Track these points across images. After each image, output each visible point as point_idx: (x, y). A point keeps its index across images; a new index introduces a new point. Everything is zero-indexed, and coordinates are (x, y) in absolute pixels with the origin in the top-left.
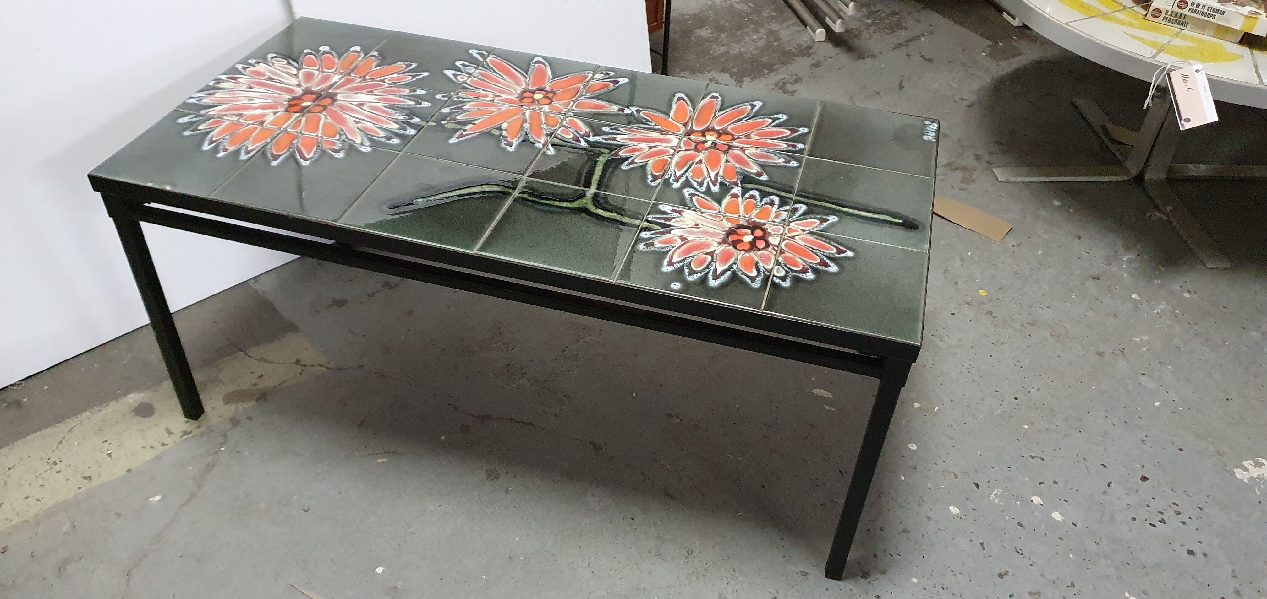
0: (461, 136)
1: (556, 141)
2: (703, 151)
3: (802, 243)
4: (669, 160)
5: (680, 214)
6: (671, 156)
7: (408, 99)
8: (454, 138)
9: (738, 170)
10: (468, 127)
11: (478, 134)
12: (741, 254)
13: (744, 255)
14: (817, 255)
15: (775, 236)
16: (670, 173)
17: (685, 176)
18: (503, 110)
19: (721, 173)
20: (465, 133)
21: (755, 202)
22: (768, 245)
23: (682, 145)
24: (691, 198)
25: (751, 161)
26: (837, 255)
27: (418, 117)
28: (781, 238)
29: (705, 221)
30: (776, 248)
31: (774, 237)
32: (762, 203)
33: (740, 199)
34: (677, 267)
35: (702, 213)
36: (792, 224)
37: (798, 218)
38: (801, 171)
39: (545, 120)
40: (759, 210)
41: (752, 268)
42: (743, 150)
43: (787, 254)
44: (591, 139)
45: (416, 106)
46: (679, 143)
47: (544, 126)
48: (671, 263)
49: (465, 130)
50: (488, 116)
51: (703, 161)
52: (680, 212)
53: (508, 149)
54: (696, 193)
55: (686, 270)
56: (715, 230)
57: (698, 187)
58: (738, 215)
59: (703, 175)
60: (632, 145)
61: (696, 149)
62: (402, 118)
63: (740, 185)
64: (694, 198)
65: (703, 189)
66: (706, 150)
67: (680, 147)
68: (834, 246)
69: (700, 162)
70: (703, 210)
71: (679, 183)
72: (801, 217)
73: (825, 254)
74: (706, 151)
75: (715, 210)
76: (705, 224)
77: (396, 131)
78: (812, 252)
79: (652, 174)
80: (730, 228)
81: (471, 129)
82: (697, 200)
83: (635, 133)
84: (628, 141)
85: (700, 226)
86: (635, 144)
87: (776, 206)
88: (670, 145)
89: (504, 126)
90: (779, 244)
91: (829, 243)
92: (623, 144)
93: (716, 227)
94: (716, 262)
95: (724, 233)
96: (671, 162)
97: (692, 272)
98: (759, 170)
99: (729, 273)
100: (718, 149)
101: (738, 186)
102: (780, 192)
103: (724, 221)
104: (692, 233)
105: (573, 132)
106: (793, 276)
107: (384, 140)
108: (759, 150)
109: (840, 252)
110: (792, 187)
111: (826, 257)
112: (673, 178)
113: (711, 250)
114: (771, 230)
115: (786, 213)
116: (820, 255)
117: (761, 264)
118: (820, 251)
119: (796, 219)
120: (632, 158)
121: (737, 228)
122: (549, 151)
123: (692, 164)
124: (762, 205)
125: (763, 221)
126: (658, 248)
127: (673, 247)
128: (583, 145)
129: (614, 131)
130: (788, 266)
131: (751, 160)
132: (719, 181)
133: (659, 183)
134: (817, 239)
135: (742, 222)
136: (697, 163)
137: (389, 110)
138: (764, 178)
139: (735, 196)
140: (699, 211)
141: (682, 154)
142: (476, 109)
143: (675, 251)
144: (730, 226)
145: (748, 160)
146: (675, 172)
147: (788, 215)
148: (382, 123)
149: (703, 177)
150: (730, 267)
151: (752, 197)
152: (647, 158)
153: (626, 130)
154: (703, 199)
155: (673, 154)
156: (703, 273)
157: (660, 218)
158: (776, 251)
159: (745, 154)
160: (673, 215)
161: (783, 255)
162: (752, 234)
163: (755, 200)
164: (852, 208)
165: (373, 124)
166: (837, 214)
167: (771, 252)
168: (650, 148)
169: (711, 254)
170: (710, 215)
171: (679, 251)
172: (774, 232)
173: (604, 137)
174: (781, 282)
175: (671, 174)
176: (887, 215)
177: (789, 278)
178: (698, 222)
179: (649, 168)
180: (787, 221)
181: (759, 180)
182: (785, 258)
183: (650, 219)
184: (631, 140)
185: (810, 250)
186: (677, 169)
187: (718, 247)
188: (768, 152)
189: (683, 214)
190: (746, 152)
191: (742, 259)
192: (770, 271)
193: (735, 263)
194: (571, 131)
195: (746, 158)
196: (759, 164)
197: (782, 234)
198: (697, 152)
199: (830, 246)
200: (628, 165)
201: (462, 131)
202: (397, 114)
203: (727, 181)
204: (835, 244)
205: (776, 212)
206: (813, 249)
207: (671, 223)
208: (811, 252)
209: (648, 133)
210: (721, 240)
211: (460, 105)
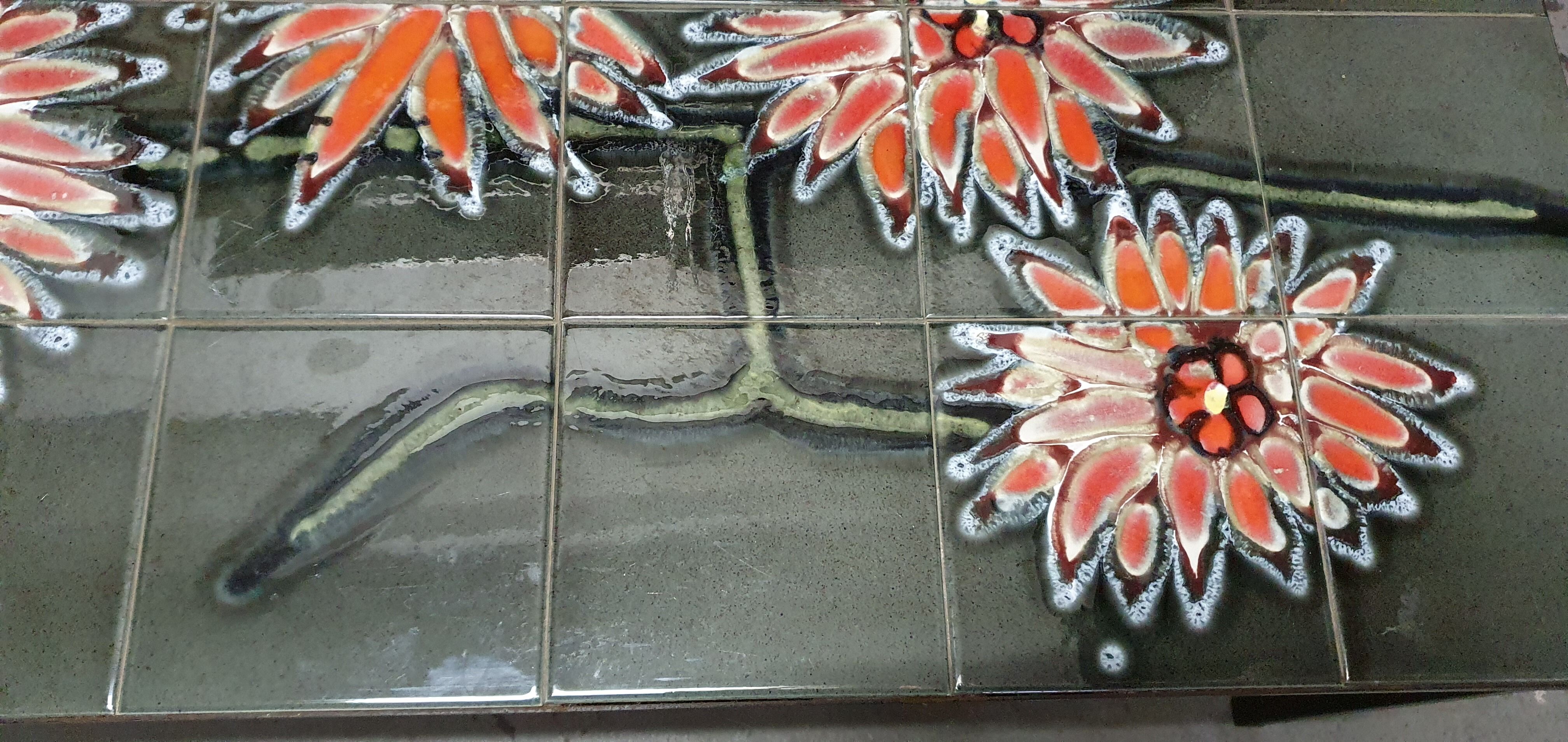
0: (311, 189)
1: (582, 127)
2: (980, 60)
3: (1346, 376)
4: (905, 120)
5: (1014, 349)
6: (903, 106)
7: (90, 57)
8: (295, 207)
9: (1094, 117)
10: (316, 137)
11: (354, 162)
12: (1223, 473)
13: (1232, 473)
14: (1394, 412)
15: (1276, 368)
16: (928, 181)
17: (970, 182)
18: (381, 27)
19: (1057, 145)
20: (317, 171)
21: (1179, 239)
22: (1271, 408)
23: (917, 49)
24: (1018, 272)
25: (1112, 69)
26: (1438, 400)
27: (156, 137)
28: (1290, 371)
29: (1089, 361)
30: (1293, 417)
31: (1273, 372)
32: (1201, 241)
33: (1139, 236)
34: (1088, 579)
35: (1068, 325)
36: (1297, 306)
37: (1302, 278)
38: (1241, 74)
39: (518, 42)
40: (1201, 274)
41: (1266, 522)
42: (1076, 28)
43: (1329, 434)
44: (671, 90)
45: (128, 85)
46: (906, 43)
47: (522, 71)
48: (1069, 570)
49: (312, 159)
50: (349, 75)
51: (995, 102)
52: (1011, 343)
53: (465, 208)
54: (1022, 247)
55: (1117, 586)
56: (1125, 391)
57: (1019, 222)
58: (1154, 311)
59: (1014, 165)
60: (789, 86)
61: (960, 58)
62: (106, 153)
63: (1120, 181)
64: (1028, 269)
65: (1034, 227)
66: (984, 51)
67: (914, 59)
68: (1420, 364)
69: (987, 110)
70: (1068, 314)
71: (967, 216)
72: (1310, 270)
73: (1411, 404)
74: (987, 58)
75: (1093, 304)
76: (1092, 372)
77: (115, 221)
78: (1378, 402)
79: (885, 202)
80: (1160, 369)
81: (330, 146)
82: (1039, 277)
83: (776, 30)
84: (771, 73)
85: (1084, 386)
86: (796, 80)
87: (1235, 242)
88: (884, 58)
89: (414, 102)
90: (1294, 397)
91: (1405, 356)
92: (763, 88)
93: (1122, 378)
94: (1174, 527)
95: (1151, 396)
96: (914, 133)
97: (1134, 588)
98: (1145, 103)
99: (1219, 558)
100: (1013, 41)
101: (1118, 187)
102: (1225, 180)
103: (1135, 346)
104: (1072, 422)
105: (612, 74)
106: (1371, 516)
107: (94, 276)
108: (1114, 14)
109: (1443, 382)
110: (1245, 154)
111: (1420, 413)
112: (943, 202)
113: (1144, 479)
114: (1260, 344)
115: (1266, 264)
116: (1401, 411)
117: (1283, 497)
118: (1398, 395)
119: (1299, 281)
120: (809, 144)
121: (1176, 367)
122: (578, 182)
123: (970, 126)
124: (1202, 246)
125: (1223, 314)
126: (1014, 514)
127: (1049, 500)
128: (661, 128)
129: (718, 38)
130: (1347, 482)
131: (1109, 64)
132: (1064, 181)
133: (916, 231)
134: (1372, 347)
135: (1180, 336)
136: (982, 118)
137: (56, 129)
138: (1167, 131)
139: (1122, 229)
140: (1060, 323)
141: (927, 87)
142: (306, 51)
143: (1059, 511)
144: (1156, 364)
145: (1105, 66)
146: (939, 173)
147: (1273, 268)
148: (59, 198)
149: (1018, 176)
150: (1216, 535)
151: (1166, 221)
152: (847, 133)
153: (749, 22)
154: (1051, 270)
155: (907, 97)
156: (1160, 582)
157: (974, 386)
158: (1296, 428)
159: (1085, 41)
160: (998, 360)
161: (1320, 439)
162: (1220, 379)
163: (1178, 231)
164: (1411, 194)
165: (32, 208)
166: (1384, 230)
167: (1286, 437)
168: (841, 82)
169: (1149, 493)
170: (1091, 331)
171: (1069, 508)
172: (1269, 350)
173: (704, 68)
174: (1351, 552)
175: (933, 185)
176: (1495, 196)
177: (1364, 529)
178: (1075, 369)
179: (868, 177)
180: (1279, 294)
181: (1156, 142)
182: (1330, 451)
183: (948, 398)
184: (779, 62)
185: (1373, 399)
186: (942, 163)
187: (1156, 459)
188: (1140, 20)
189: (1023, 347)
190: (1087, 31)
191: (1230, 489)
192: (1309, 515)
193: (1220, 516)
194: (606, 69)
195: (1093, 57)
196: (1132, 75)
197: (1286, 356)
198: (966, 67)
199: (1411, 366)
200: (811, 178)
201: (305, 163)
202: (87, 141)
203: (1083, 174)
204: (1420, 356)
205: (1244, 268)
206: (1379, 392)
207: (1007, 395)
208: (1375, 405)
209: (810, 21)
210: (1154, 427)
211: (252, 45)
